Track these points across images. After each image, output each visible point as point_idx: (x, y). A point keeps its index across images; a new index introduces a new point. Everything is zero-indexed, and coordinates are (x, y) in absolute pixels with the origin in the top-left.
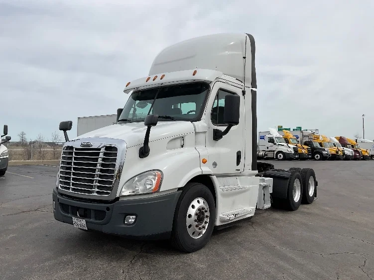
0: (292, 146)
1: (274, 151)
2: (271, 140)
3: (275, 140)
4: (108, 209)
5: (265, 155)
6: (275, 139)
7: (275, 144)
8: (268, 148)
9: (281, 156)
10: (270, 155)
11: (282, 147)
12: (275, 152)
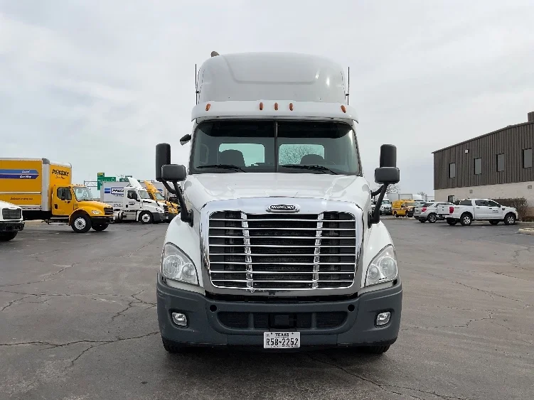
0: (162, 204)
1: (137, 211)
2: (133, 195)
3: (138, 195)
4: (351, 307)
5: (123, 216)
6: (137, 193)
7: (139, 201)
8: (127, 206)
9: (146, 217)
10: (130, 217)
11: (149, 205)
12: (139, 213)
